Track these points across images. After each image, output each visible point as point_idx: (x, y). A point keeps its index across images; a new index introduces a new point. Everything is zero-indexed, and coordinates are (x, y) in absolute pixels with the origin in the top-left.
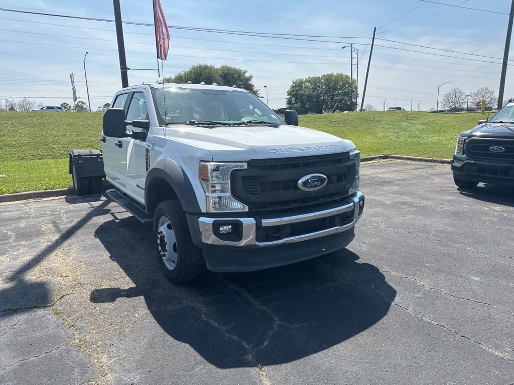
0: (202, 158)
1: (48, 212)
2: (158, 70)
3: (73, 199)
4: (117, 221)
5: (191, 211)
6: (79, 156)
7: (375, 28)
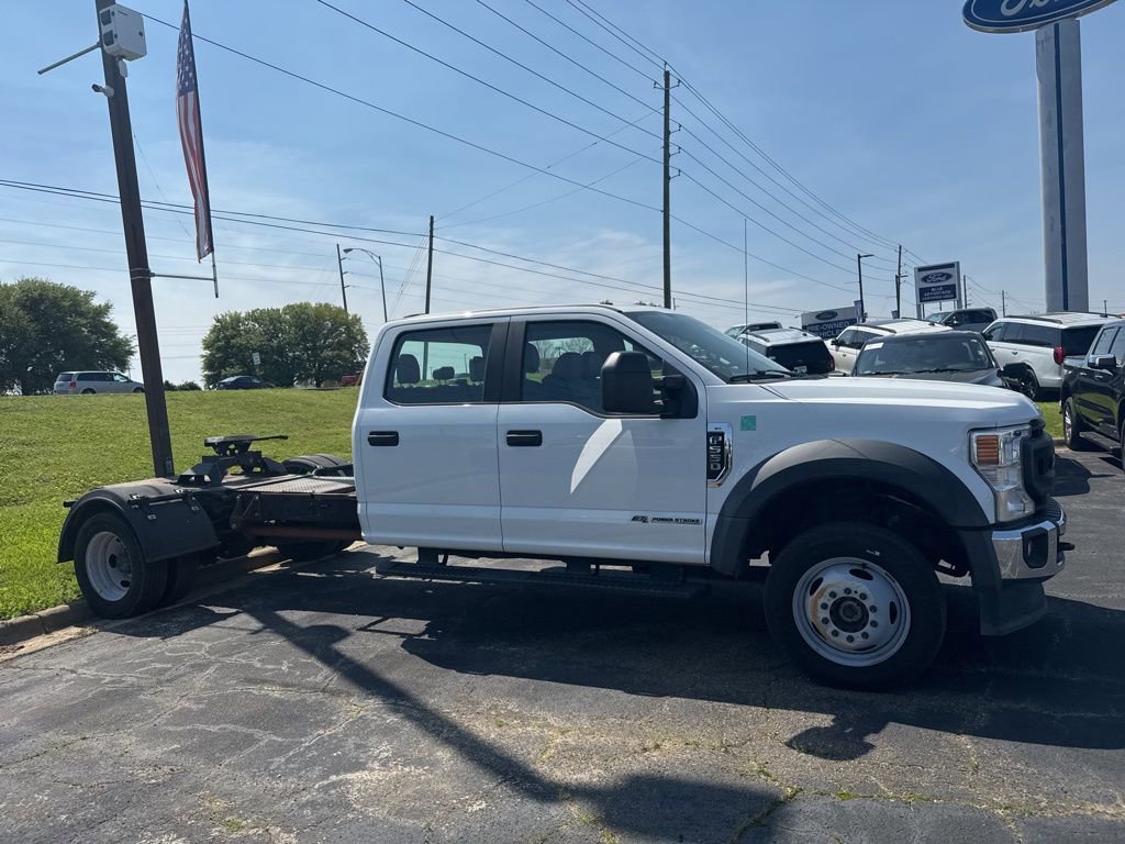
0: (972, 423)
1: (158, 666)
2: (215, 280)
3: (126, 626)
4: (426, 637)
5: (979, 523)
6: (144, 501)
7: (432, 218)
